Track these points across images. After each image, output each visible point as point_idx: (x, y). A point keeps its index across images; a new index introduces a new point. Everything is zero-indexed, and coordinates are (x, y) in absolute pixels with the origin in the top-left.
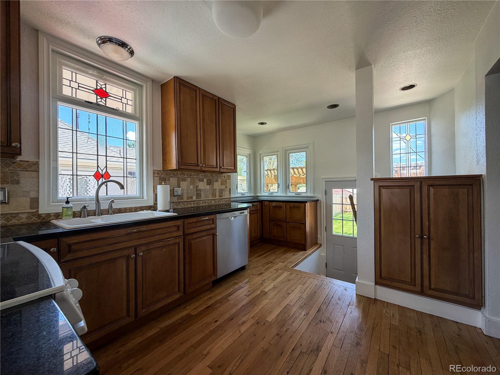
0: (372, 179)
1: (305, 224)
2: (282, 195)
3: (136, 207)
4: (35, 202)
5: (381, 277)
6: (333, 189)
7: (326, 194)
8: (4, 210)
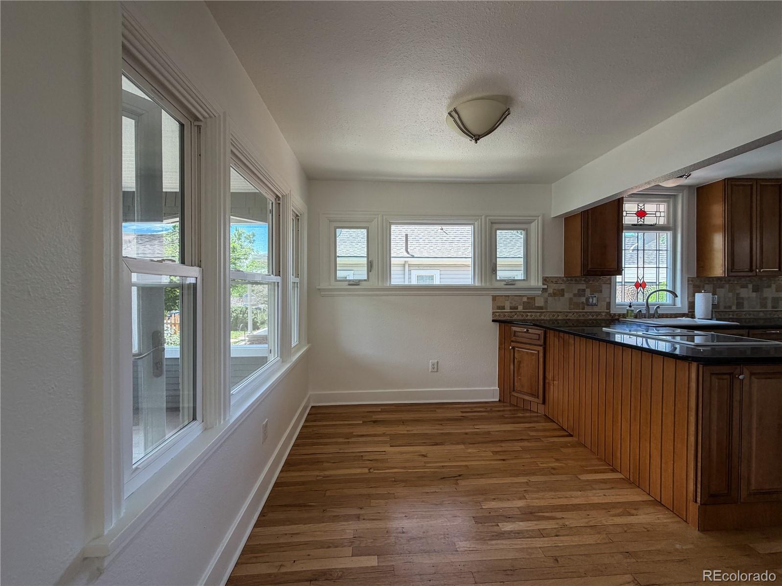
3: (671, 314)
4: (609, 305)
8: (596, 309)
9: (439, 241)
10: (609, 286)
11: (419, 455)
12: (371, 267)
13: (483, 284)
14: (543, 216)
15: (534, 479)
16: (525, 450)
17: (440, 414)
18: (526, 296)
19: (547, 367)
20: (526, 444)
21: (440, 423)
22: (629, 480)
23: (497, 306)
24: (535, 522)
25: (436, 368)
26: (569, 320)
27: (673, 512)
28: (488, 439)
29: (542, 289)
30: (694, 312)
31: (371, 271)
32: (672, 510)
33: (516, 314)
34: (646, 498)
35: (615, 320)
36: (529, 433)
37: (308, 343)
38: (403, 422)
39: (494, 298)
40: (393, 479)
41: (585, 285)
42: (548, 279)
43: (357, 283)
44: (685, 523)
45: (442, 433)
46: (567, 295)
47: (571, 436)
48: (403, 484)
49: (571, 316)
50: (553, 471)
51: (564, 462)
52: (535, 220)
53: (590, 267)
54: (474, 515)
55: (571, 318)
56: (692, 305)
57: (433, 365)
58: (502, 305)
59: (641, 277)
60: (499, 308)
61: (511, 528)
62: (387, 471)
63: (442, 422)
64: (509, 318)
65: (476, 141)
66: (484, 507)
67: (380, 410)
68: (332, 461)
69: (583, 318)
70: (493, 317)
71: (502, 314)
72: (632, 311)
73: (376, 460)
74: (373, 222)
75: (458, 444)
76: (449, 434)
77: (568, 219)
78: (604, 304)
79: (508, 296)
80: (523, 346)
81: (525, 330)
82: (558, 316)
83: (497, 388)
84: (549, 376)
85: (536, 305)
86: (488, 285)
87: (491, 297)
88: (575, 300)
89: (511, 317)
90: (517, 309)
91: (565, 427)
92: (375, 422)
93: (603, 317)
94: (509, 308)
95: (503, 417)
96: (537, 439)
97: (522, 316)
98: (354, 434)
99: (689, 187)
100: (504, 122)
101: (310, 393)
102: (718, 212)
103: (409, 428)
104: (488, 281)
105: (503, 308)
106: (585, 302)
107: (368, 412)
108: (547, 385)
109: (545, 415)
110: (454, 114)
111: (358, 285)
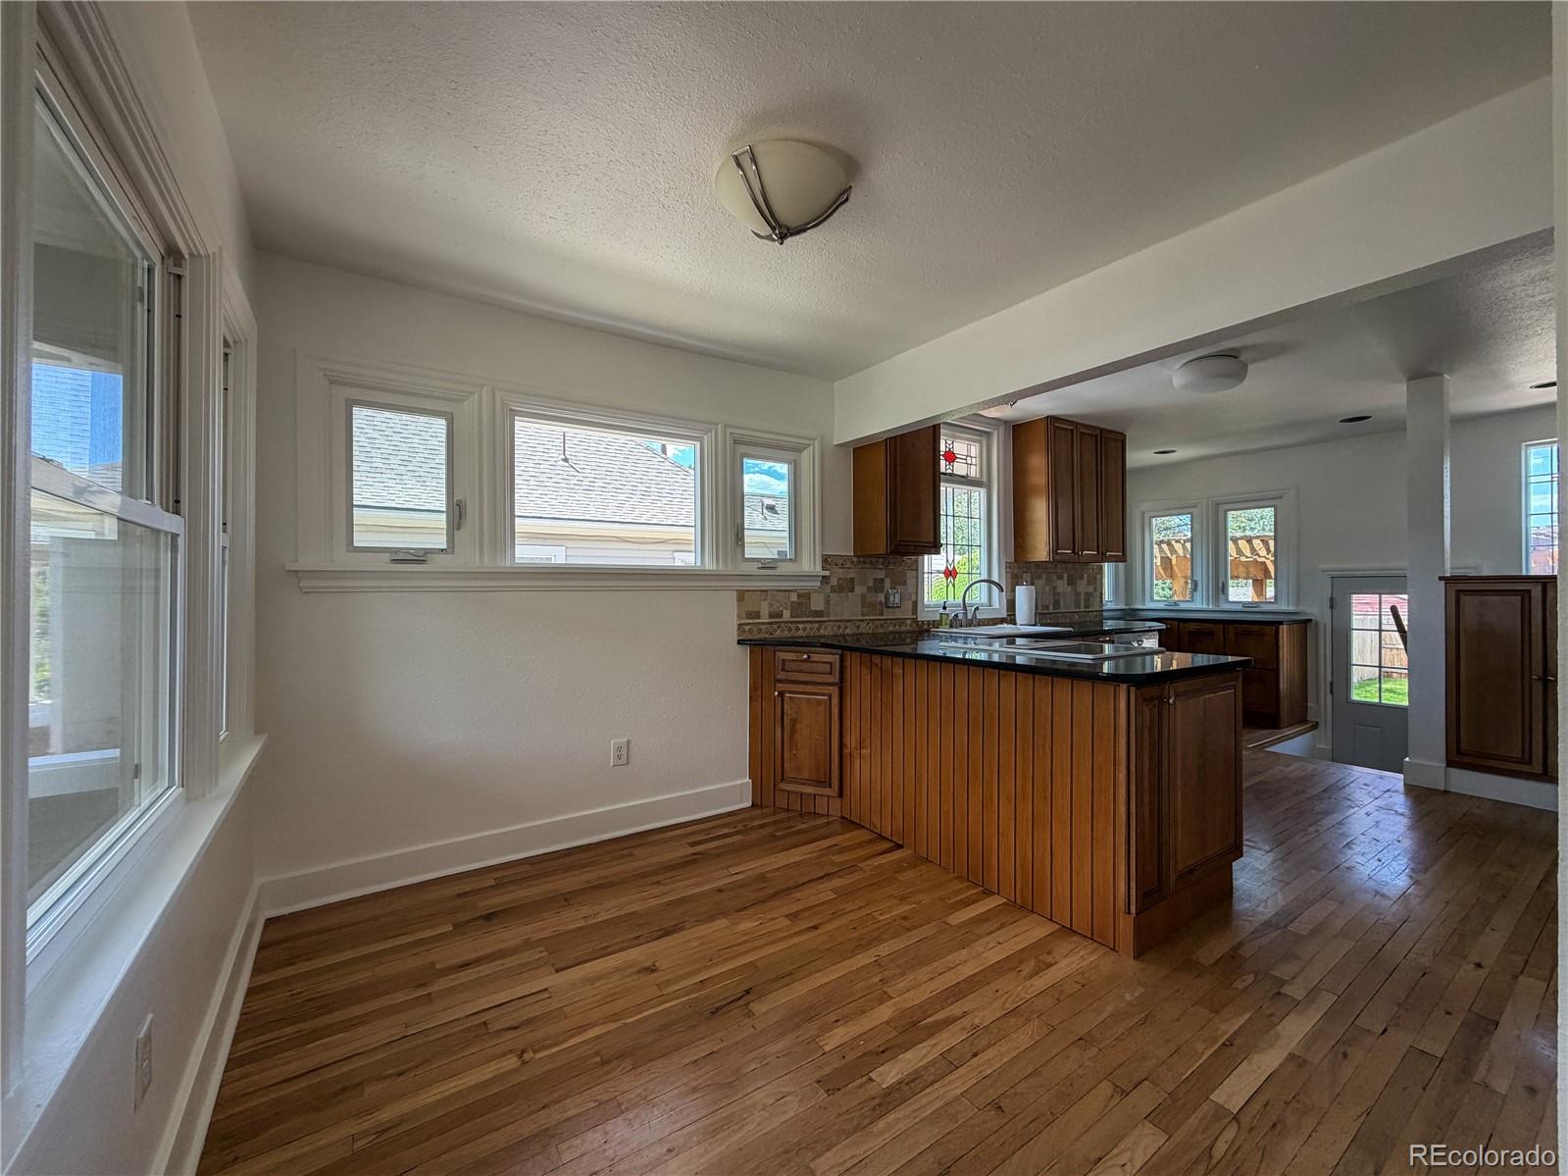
0: (1441, 578)
1: (1276, 671)
2: (1205, 607)
3: (989, 619)
4: (915, 606)
5: (1459, 751)
6: (1354, 596)
7: (1332, 607)
8: (899, 614)
9: (561, 485)
10: (914, 573)
11: (639, 972)
12: (460, 518)
13: (721, 567)
14: (822, 437)
15: (884, 949)
16: (843, 894)
17: (647, 859)
18: (796, 591)
19: (847, 724)
20: (837, 882)
21: (655, 879)
22: (1015, 902)
23: (747, 612)
24: (931, 1042)
25: (624, 755)
26: (862, 634)
27: (1092, 939)
28: (765, 893)
29: (821, 578)
30: (1014, 615)
31: (458, 529)
32: (1090, 936)
33: (779, 627)
34: (1052, 928)
35: (924, 631)
36: (833, 858)
37: (258, 731)
38: (566, 899)
39: (742, 595)
40: (598, 1059)
41: (883, 572)
42: (829, 560)
43: (419, 557)
44: (1113, 953)
45: (669, 903)
46: (859, 590)
47: (899, 847)
48: (627, 1064)
49: (864, 628)
50: (906, 924)
51: (912, 899)
52: (809, 445)
53: (899, 538)
54: (818, 1075)
55: (864, 631)
56: (1011, 605)
57: (619, 749)
58: (755, 609)
59: (950, 561)
60: (750, 615)
61: (896, 1075)
62: (571, 1042)
63: (660, 878)
64: (767, 636)
65: (782, 238)
66: (827, 1048)
67: (493, 883)
68: (391, 1072)
69: (881, 631)
70: (739, 635)
71: (755, 628)
72: (948, 615)
73: (529, 1022)
74: (466, 403)
75: (712, 918)
76: (684, 900)
77: (861, 451)
78: (909, 604)
79: (766, 591)
80: (801, 688)
81: (805, 656)
82: (846, 628)
83: (747, 779)
84: (851, 741)
85: (813, 608)
86: (730, 569)
87: (735, 594)
88: (870, 599)
89: (771, 634)
90: (781, 616)
91: (887, 833)
92: (488, 917)
93: (908, 627)
94: (767, 616)
95: (773, 837)
96: (850, 868)
97: (790, 630)
98: (438, 966)
99: (1006, 422)
100: (829, 220)
101: (259, 880)
102: (1038, 464)
103: (585, 910)
104: (729, 560)
105: (757, 615)
106: (883, 602)
107: (459, 896)
108: (847, 762)
109: (843, 818)
110: (746, 161)
111: (423, 562)
